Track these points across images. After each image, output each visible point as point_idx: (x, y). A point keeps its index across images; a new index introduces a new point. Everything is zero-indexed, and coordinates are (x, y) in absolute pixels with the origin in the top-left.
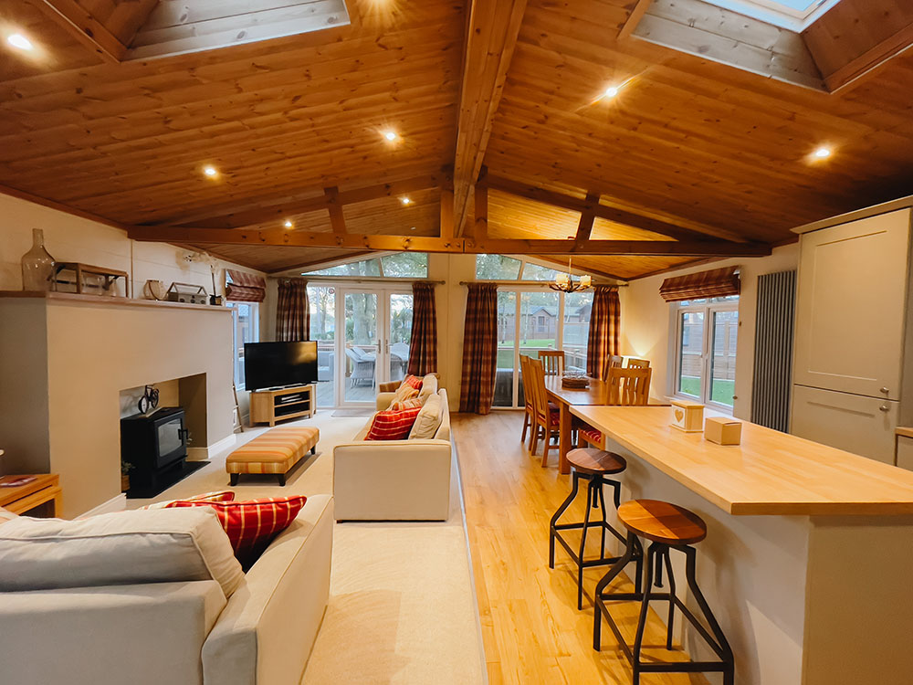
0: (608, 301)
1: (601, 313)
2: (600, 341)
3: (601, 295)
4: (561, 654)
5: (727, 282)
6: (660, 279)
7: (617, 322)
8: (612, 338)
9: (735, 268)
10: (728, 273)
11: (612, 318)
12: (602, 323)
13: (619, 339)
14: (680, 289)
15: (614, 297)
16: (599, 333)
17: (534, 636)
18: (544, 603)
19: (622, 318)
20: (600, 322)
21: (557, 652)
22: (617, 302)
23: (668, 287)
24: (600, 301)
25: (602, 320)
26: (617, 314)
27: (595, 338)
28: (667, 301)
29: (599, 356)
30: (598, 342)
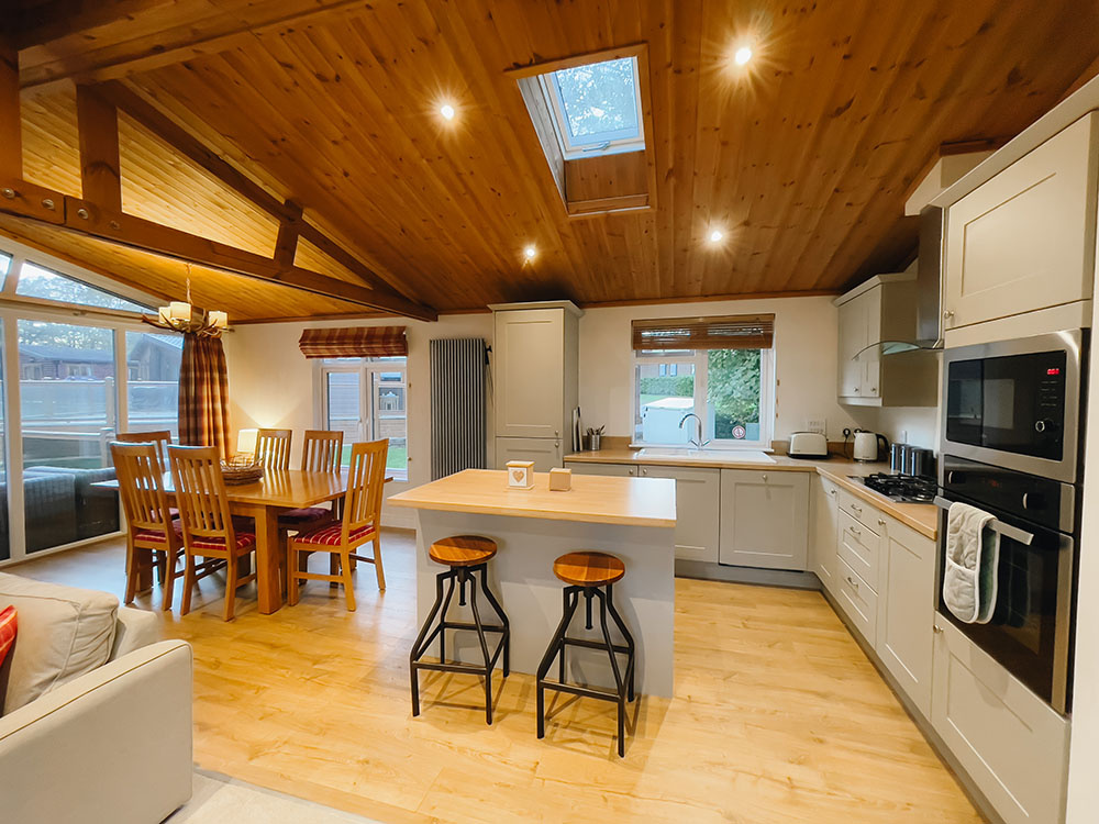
0: (208, 351)
1: (199, 368)
2: (202, 411)
3: (196, 341)
4: (534, 770)
5: (397, 342)
6: (298, 328)
7: (223, 383)
8: (219, 406)
9: (404, 328)
10: (395, 332)
11: (216, 375)
12: (202, 384)
13: (228, 407)
14: (333, 344)
15: (216, 346)
16: (198, 400)
17: (499, 784)
18: (462, 750)
19: (229, 376)
20: (199, 382)
21: (530, 773)
22: (220, 353)
23: (310, 341)
24: (197, 350)
25: (202, 380)
26: (222, 370)
27: (192, 406)
28: (307, 357)
29: (202, 433)
30: (198, 413)
